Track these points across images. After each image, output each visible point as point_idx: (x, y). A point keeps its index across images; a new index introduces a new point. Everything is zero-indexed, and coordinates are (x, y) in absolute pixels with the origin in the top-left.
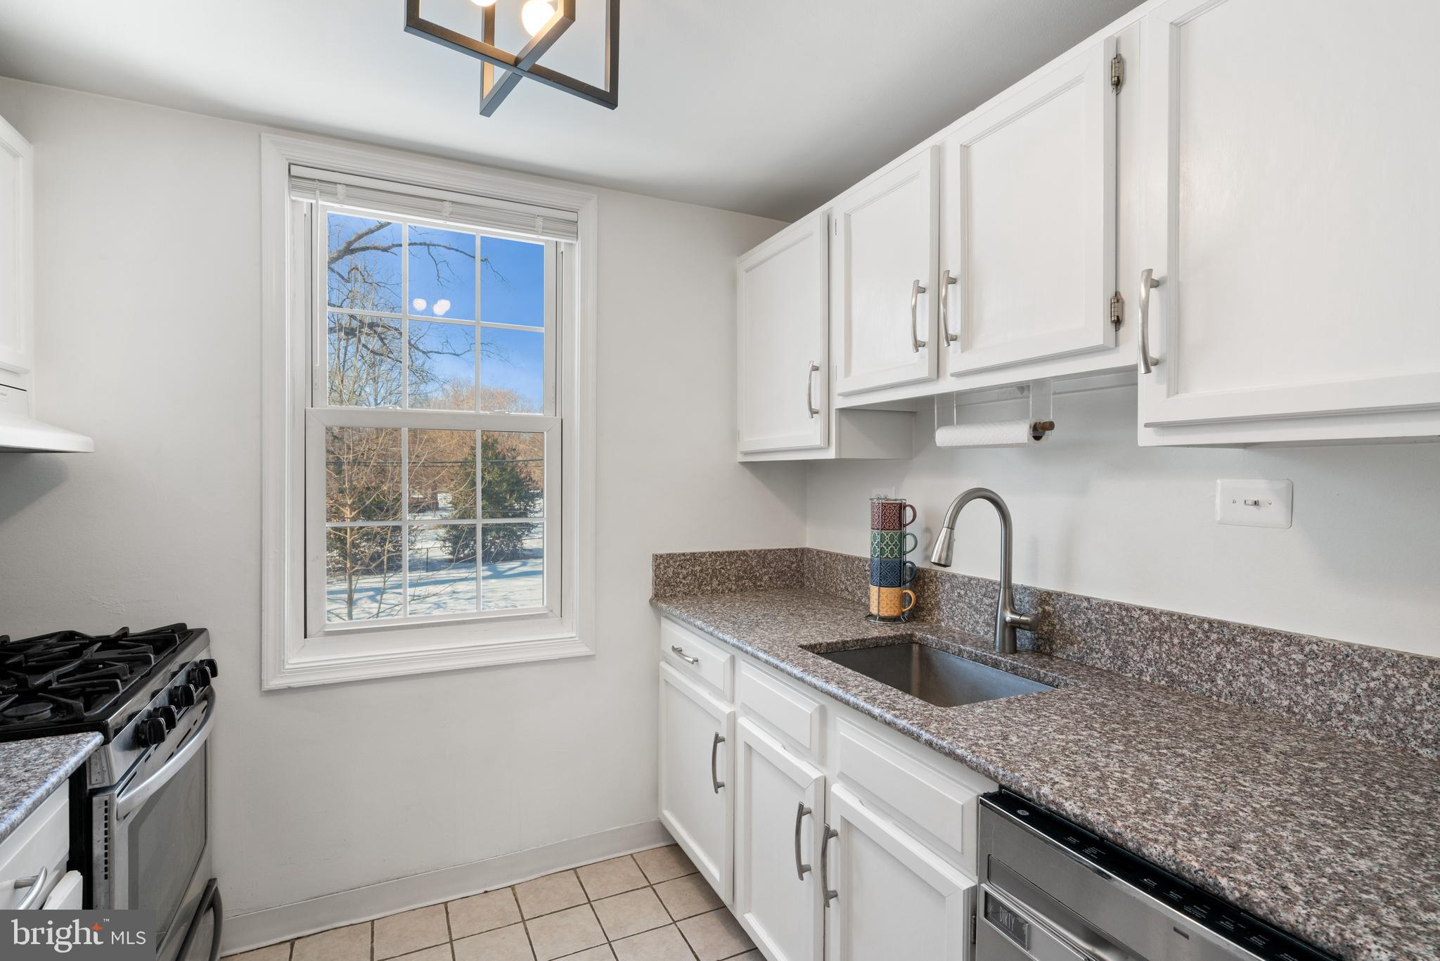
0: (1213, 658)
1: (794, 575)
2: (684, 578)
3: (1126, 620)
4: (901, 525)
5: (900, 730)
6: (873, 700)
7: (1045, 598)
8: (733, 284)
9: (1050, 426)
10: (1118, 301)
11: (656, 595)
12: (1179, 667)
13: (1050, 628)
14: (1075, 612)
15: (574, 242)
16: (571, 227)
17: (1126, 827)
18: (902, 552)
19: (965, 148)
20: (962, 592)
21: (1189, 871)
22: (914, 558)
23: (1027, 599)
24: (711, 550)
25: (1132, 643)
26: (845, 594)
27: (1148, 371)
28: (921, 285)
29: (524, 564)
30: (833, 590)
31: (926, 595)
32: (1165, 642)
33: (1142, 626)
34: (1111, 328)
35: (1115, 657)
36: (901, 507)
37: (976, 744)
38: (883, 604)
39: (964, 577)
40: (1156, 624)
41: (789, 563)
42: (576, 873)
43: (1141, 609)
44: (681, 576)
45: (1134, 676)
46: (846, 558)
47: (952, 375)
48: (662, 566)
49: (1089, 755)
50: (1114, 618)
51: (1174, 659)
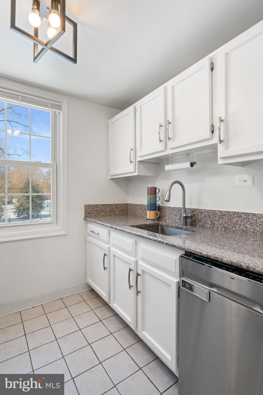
0: (235, 221)
1: (125, 211)
2: (94, 212)
3: (214, 214)
4: (155, 193)
5: (158, 242)
6: (151, 235)
7: (193, 210)
8: (108, 127)
9: (195, 163)
10: (213, 126)
11: (85, 217)
12: (227, 225)
13: (195, 218)
14: (201, 213)
15: (60, 112)
16: (59, 107)
17: (218, 255)
18: (156, 201)
19: (173, 87)
20: (172, 211)
21: (234, 263)
22: (159, 203)
23: (189, 211)
24: (102, 204)
25: (216, 220)
26: (140, 215)
27: (220, 143)
28: (161, 124)
29: (41, 219)
30: (136, 214)
31: (162, 213)
32: (224, 219)
33: (218, 215)
34: (211, 133)
35: (212, 224)
36: (155, 189)
37: (179, 242)
38: (151, 215)
39: (172, 207)
40: (222, 214)
41: (124, 208)
42: (62, 299)
43: (218, 211)
44: (93, 211)
45: (216, 228)
46: (140, 205)
47: (170, 149)
48: (87, 208)
49: (207, 243)
50: (211, 214)
51: (226, 223)
